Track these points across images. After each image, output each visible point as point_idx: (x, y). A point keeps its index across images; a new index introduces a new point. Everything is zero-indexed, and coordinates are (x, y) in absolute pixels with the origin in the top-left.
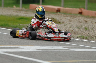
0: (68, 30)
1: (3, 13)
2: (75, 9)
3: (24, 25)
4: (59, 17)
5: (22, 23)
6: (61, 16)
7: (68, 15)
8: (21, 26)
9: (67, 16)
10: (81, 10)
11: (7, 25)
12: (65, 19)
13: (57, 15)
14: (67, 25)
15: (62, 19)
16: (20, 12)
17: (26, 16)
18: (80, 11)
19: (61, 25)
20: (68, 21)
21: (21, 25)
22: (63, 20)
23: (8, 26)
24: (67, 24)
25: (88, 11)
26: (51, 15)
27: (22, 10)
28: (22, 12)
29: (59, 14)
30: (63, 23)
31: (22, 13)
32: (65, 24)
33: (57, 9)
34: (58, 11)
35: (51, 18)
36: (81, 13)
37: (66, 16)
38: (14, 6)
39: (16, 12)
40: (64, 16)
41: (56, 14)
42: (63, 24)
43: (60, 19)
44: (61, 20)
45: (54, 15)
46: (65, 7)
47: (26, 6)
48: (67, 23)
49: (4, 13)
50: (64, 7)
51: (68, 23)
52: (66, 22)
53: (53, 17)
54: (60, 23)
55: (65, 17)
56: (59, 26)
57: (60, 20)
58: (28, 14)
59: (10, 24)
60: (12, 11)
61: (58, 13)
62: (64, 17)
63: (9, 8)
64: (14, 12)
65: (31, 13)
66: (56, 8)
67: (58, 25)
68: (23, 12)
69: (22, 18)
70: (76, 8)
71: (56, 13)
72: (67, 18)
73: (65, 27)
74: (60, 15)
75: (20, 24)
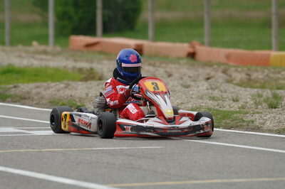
2: (178, 45)
10: (193, 47)
18: (191, 50)
25: (209, 49)
33: (134, 47)
36: (192, 55)
38: (35, 43)
50: (155, 40)
63: (20, 47)
66: (132, 43)
70: (183, 42)
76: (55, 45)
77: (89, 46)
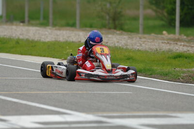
1: (141, 45)
3: (185, 69)
5: (179, 66)
8: (179, 72)
11: (149, 70)
16: (177, 44)
21: (178, 69)
23: (151, 72)
27: (179, 40)
28: (179, 43)
31: (181, 45)
38: (164, 32)
39: (168, 43)
47: (190, 31)
49: (143, 45)
58: (192, 47)
59: (155, 68)
60: (160, 41)
64: (163, 43)
68: (183, 44)
69: (179, 56)
75: (175, 69)
76: (180, 34)
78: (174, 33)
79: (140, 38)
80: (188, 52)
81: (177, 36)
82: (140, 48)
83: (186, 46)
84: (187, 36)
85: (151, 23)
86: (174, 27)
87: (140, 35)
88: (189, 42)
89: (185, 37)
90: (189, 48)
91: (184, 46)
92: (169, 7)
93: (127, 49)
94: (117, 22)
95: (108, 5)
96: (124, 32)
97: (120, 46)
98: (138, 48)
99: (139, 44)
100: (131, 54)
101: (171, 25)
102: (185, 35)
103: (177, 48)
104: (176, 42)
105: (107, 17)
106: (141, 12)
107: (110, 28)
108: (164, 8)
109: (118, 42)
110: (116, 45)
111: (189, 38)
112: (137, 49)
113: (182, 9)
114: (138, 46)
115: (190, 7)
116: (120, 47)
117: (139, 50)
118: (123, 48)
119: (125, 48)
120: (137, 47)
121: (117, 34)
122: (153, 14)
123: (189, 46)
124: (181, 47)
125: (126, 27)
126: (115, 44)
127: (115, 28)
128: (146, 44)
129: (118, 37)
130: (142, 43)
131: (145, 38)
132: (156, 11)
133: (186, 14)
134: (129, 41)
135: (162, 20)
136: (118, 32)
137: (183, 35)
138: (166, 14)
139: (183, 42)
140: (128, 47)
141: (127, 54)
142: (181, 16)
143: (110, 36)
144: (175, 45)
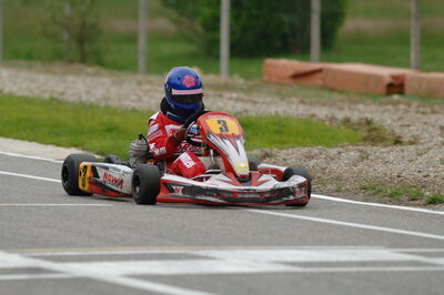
0: (432, 175)
1: (140, 99)
4: (396, 117)
6: (407, 111)
7: (437, 108)
9: (434, 112)
12: (425, 123)
13: (390, 107)
14: (431, 152)
15: (408, 126)
16: (221, 96)
17: (246, 111)
19: (403, 151)
20: (439, 132)
22: (415, 130)
24: (429, 149)
26: (361, 107)
27: (227, 87)
28: (227, 95)
29: (396, 104)
30: (412, 143)
31: (230, 99)
32: (421, 147)
33: (388, 80)
34: (396, 87)
35: (361, 119)
37: (428, 110)
40: (417, 112)
41: (381, 104)
42: (413, 148)
43: (400, 123)
44: (406, 130)
45: (373, 108)
46: (428, 71)
47: (251, 67)
48: (430, 145)
49: (145, 99)
50: (420, 68)
51: (435, 140)
52: (427, 135)
53: (369, 116)
54: (398, 142)
55: (423, 113)
56: (391, 158)
57: (398, 131)
58: (255, 102)
61: (396, 97)
62: (419, 115)
65: (269, 99)
66: (386, 72)
67: (388, 152)
68: (234, 95)
71: (385, 99)
72: (432, 118)
73: (420, 159)
74: (402, 107)
76: (231, 73)
77: (298, 76)
78: (217, 72)
79: (140, 83)
80: (245, 114)
81: (223, 78)
82: (137, 106)
83: (243, 100)
84: (247, 77)
85: (167, 49)
86: (217, 57)
87: (139, 77)
88: (249, 90)
89: (241, 81)
90: (248, 106)
91: (237, 100)
92: (207, 12)
93: (107, 108)
94: (87, 48)
95: (67, 9)
96: (103, 71)
97: (93, 100)
98: (133, 104)
99: (134, 97)
100: (117, 120)
101: (209, 54)
102: (242, 76)
103: (221, 104)
104: (219, 93)
105: (66, 36)
106: (143, 25)
107: (71, 61)
108: (195, 14)
109: (88, 92)
110: (84, 99)
111: (250, 83)
112: (130, 108)
113: (235, 17)
114: (132, 101)
115: (254, 12)
116: (91, 104)
117: (134, 111)
118: (98, 107)
119: (103, 104)
120: (130, 104)
121: (88, 75)
122: (172, 28)
123: (250, 101)
124: (231, 103)
125: (108, 58)
126: (80, 97)
127: (84, 60)
128: (151, 97)
129: (89, 80)
130: (141, 94)
131: (150, 82)
132: (177, 23)
133: (245, 29)
134: (114, 90)
135: (191, 41)
136: (90, 70)
137: (236, 76)
138: (199, 29)
139: (236, 92)
140: (111, 103)
141: (106, 119)
142: (232, 33)
143: (71, 78)
144: (217, 98)
